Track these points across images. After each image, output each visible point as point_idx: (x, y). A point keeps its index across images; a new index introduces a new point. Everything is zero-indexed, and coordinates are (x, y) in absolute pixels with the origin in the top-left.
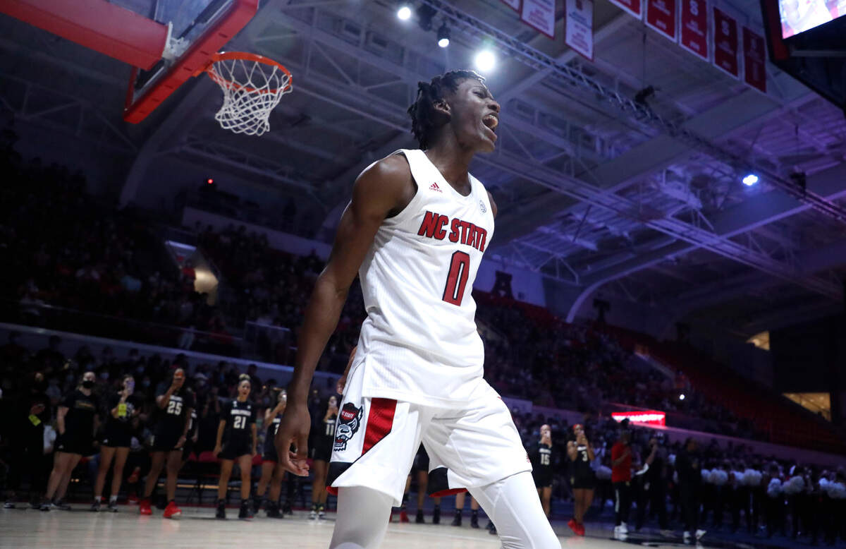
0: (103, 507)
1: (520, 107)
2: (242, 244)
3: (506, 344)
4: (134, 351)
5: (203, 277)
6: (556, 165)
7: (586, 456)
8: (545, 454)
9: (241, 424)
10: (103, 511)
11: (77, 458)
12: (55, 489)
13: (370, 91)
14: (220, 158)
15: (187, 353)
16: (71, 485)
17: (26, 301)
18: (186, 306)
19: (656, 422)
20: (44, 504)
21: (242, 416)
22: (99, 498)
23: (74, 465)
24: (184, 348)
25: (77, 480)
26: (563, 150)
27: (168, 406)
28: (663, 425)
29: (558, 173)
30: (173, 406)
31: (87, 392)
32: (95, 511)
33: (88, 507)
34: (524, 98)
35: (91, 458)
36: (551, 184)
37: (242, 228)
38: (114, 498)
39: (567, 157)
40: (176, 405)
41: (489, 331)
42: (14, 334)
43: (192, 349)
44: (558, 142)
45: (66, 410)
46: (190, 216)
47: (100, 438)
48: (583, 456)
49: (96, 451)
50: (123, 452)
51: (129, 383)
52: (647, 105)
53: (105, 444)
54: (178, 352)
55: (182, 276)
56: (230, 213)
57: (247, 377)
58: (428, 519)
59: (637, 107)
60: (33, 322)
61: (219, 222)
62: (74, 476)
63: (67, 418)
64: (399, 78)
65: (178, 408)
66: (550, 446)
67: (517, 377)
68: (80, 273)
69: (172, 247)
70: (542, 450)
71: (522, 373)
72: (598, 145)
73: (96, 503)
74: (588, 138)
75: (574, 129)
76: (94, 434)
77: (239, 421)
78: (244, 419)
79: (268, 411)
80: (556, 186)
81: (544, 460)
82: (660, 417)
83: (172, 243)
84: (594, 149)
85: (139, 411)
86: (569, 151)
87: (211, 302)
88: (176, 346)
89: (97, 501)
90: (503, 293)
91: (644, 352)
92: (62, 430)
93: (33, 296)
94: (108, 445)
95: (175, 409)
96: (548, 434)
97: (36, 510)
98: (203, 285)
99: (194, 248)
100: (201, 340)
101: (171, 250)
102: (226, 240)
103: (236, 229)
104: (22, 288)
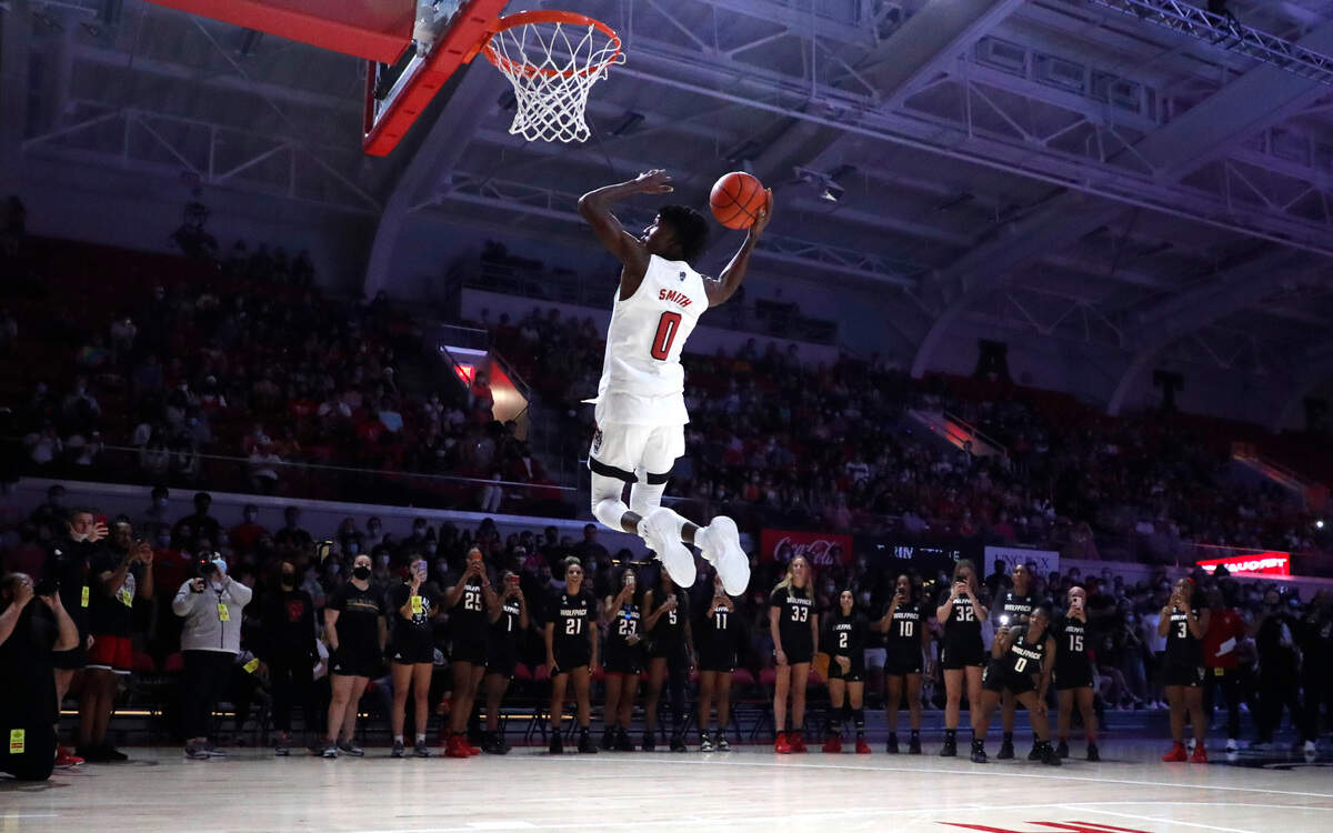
0: (408, 751)
1: (998, 50)
2: (556, 338)
3: (1007, 462)
4: (420, 522)
5: (504, 398)
6: (1071, 145)
7: (1184, 630)
8: (1075, 634)
9: (575, 628)
10: (408, 757)
11: (363, 682)
12: (338, 729)
13: (735, 57)
14: (506, 203)
15: (495, 517)
16: (360, 721)
17: (255, 458)
18: (483, 446)
19: (1276, 570)
20: (327, 749)
21: (575, 617)
22: (400, 738)
23: (360, 694)
24: (488, 511)
25: (366, 715)
26: (1081, 117)
27: (464, 599)
28: (1286, 574)
29: (1074, 157)
30: (471, 600)
31: (363, 585)
32: (397, 756)
33: (389, 751)
34: (1004, 34)
35: (380, 681)
36: (1063, 179)
37: (554, 313)
38: (422, 737)
39: (1088, 128)
40: (475, 597)
41: (975, 442)
43: (500, 511)
44: (1073, 103)
45: (336, 614)
46: (473, 301)
47: (390, 652)
48: (1179, 629)
49: (385, 671)
50: (426, 670)
51: (420, 568)
52: (1231, 16)
53: (397, 659)
54: (481, 516)
55: (471, 399)
56: (533, 292)
58: (903, 747)
59: (1212, 20)
60: (269, 488)
61: (517, 307)
62: (361, 710)
63: (338, 625)
64: (785, 29)
65: (477, 601)
66: (1083, 620)
67: (1030, 513)
68: (324, 409)
69: (450, 354)
70: (1070, 629)
71: (1038, 507)
72: (1143, 99)
73: (398, 746)
74: (1125, 89)
75: (1098, 77)
76: (383, 648)
77: (573, 625)
78: (579, 620)
79: (609, 598)
80: (1074, 182)
81: (1075, 645)
82: (1281, 562)
83: (451, 349)
84: (1137, 109)
85: (436, 611)
86: (1092, 116)
87: (520, 434)
88: (478, 509)
89: (399, 742)
90: (993, 376)
91: (1246, 453)
92: (336, 644)
93: (263, 450)
94: (404, 661)
96: (1079, 602)
97: (317, 758)
98: (505, 410)
99: (484, 353)
100: (514, 497)
101: (450, 360)
102: (531, 335)
103: (544, 316)
104: (247, 439)
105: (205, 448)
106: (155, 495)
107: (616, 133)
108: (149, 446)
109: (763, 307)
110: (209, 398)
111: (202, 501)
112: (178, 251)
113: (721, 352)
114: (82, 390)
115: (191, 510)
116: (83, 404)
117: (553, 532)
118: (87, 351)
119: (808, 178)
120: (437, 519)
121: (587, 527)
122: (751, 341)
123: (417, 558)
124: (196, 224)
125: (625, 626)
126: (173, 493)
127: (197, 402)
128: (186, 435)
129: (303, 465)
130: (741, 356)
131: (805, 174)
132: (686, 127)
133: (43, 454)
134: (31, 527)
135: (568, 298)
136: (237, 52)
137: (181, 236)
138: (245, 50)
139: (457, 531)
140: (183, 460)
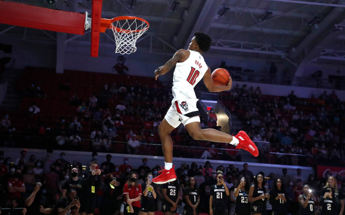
5: (221, 118)
9: (220, 196)
14: (225, 48)
21: (220, 192)
30: (172, 192)
42: (126, 159)
57: (221, 172)
65: (174, 192)
69: (203, 103)
77: (219, 195)
78: (221, 193)
83: (204, 101)
95: (173, 193)
98: (221, 122)
99: (216, 102)
100: (219, 153)
101: (203, 105)
102: (235, 94)
103: (240, 87)
104: (127, 136)
105: (113, 139)
106: (93, 155)
107: (263, 19)
108: (95, 138)
109: (331, 78)
110: (117, 122)
111: (109, 157)
112: (115, 72)
113: (313, 96)
114: (76, 121)
115: (105, 160)
116: (76, 125)
117: (232, 166)
118: (80, 107)
119: (341, 28)
120: (190, 162)
121: (245, 164)
122: (325, 92)
123: (150, 174)
124: (121, 63)
125: (244, 199)
126: (99, 154)
127: (113, 123)
128: (107, 135)
129: (146, 144)
130: (321, 98)
131: (339, 27)
132: (291, 14)
133: (61, 142)
134: (53, 167)
135: (250, 80)
136: (129, 6)
137: (116, 67)
138: (131, 5)
139: (197, 166)
140: (106, 143)
